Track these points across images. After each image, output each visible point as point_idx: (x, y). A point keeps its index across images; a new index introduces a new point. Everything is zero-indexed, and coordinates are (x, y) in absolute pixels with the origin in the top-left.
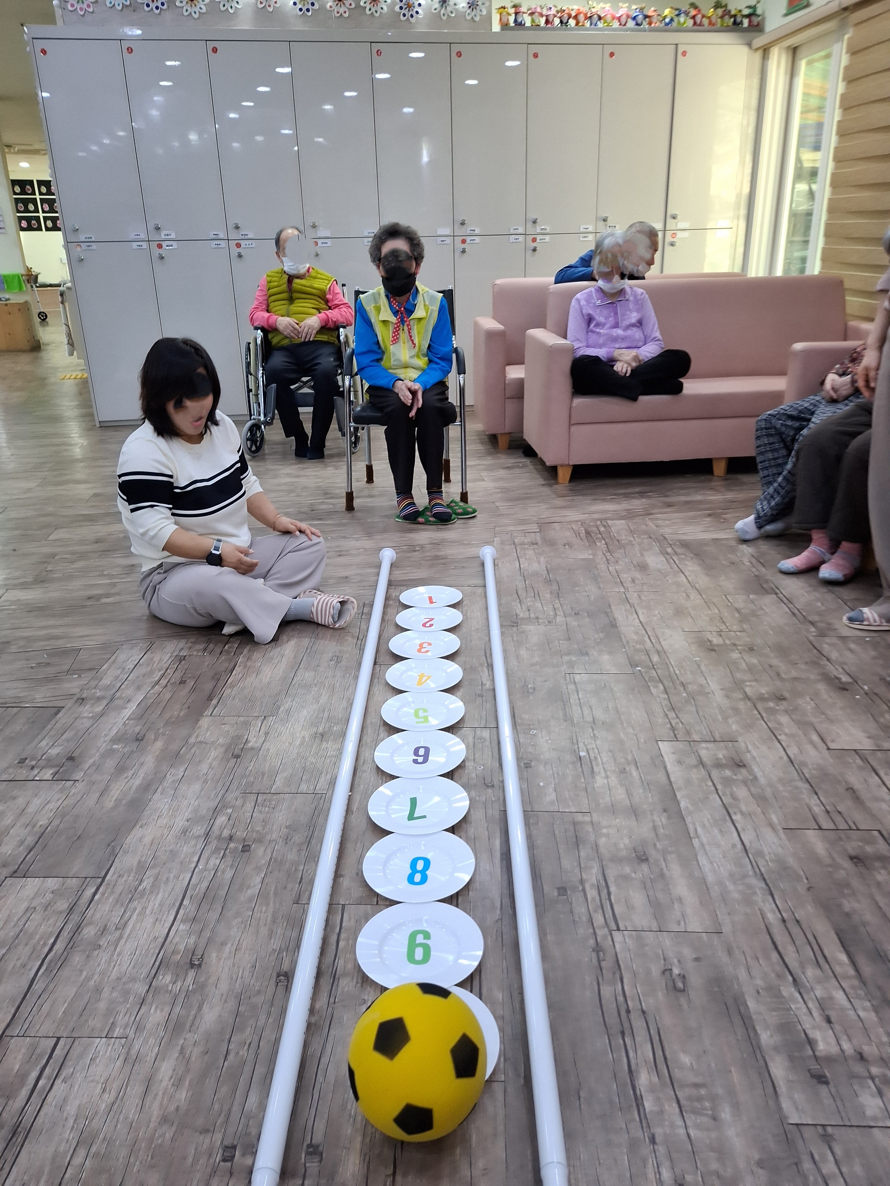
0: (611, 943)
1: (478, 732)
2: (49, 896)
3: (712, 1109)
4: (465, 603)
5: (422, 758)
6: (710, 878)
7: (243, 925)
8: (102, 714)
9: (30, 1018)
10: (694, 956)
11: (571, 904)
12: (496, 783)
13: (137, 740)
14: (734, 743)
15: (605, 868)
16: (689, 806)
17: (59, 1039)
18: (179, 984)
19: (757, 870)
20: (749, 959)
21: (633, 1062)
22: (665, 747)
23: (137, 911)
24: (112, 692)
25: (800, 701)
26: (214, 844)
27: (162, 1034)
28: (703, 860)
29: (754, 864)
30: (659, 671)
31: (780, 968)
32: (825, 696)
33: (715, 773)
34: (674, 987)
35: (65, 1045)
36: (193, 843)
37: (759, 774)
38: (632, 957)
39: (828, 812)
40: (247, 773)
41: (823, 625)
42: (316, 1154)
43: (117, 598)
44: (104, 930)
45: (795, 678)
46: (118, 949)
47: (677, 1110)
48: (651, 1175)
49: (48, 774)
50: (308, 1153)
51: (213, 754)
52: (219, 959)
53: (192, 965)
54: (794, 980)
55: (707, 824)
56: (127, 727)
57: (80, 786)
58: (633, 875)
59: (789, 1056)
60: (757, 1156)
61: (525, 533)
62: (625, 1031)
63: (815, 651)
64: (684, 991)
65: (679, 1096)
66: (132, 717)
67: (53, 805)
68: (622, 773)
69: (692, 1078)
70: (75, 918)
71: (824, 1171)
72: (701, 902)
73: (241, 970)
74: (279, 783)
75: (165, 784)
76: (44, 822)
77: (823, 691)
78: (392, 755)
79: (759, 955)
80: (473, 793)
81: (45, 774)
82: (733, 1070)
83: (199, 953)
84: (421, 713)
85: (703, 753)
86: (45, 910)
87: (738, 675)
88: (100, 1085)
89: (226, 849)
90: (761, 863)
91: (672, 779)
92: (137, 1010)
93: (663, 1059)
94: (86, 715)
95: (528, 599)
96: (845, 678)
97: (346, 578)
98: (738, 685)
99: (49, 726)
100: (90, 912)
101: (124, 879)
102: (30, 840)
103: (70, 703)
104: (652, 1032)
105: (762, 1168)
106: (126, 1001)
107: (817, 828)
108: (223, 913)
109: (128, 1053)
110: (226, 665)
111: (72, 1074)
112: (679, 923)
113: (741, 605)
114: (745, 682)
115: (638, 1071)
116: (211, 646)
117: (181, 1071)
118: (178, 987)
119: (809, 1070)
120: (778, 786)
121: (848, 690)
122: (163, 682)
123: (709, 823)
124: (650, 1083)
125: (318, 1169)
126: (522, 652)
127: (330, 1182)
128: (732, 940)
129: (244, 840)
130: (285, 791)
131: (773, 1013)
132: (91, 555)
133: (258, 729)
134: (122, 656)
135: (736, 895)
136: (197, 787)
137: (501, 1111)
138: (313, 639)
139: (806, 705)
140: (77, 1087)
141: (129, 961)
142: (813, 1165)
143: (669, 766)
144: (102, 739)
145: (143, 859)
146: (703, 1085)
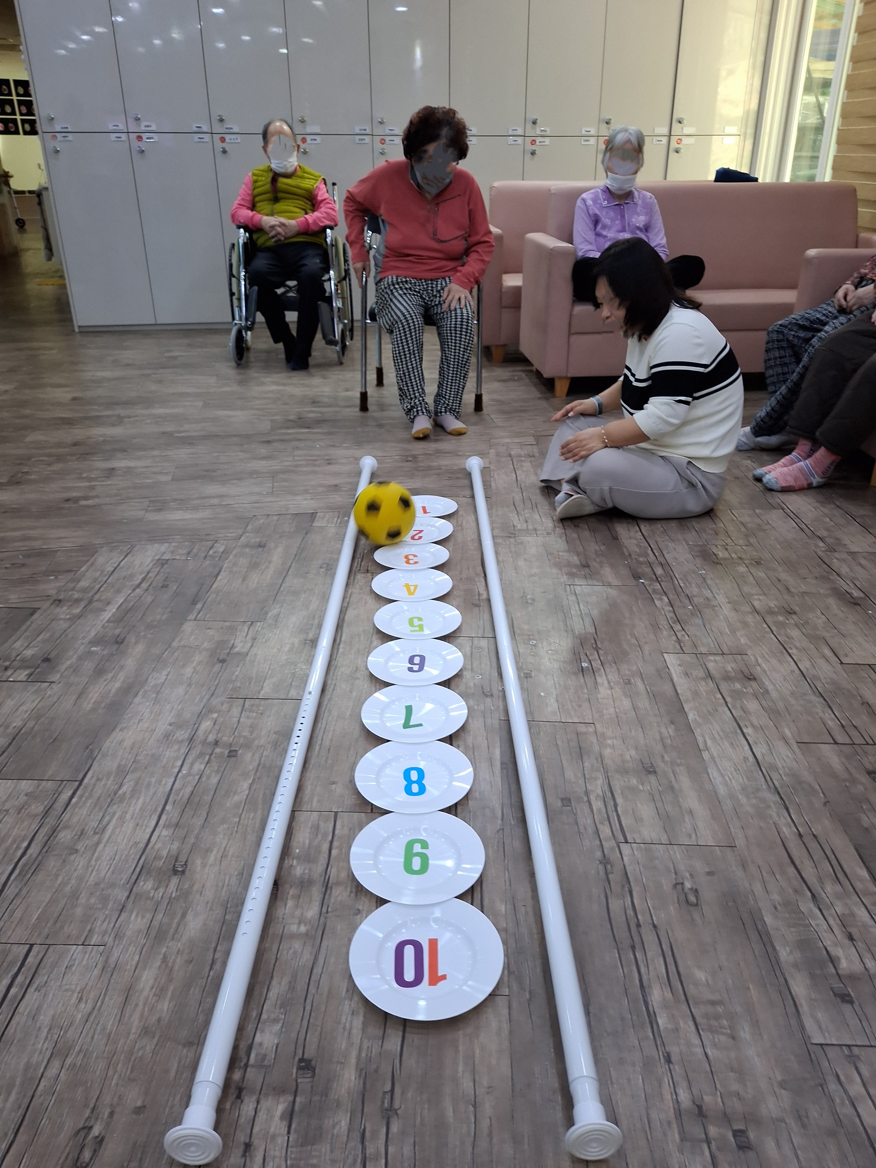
0: (619, 855)
1: (476, 641)
2: (23, 798)
3: (731, 1027)
4: (460, 513)
5: (418, 666)
6: (722, 791)
7: (230, 832)
8: (80, 616)
10: (707, 870)
11: (575, 814)
12: (495, 692)
13: (117, 642)
14: (744, 656)
15: (610, 779)
16: (698, 719)
17: (32, 945)
18: (161, 890)
19: (770, 783)
20: (765, 875)
21: (645, 977)
22: (671, 659)
23: (117, 816)
24: (90, 595)
25: (810, 615)
26: (198, 749)
27: (143, 941)
28: (714, 773)
29: (768, 778)
30: (663, 584)
31: (797, 882)
32: (835, 610)
33: (724, 686)
34: (687, 901)
35: (39, 952)
36: (176, 747)
37: (770, 687)
38: (642, 869)
39: (844, 727)
40: (234, 678)
41: (832, 540)
42: (308, 1069)
43: (97, 501)
44: (82, 834)
45: (806, 592)
46: (96, 855)
47: (693, 1028)
48: (668, 1097)
49: (22, 675)
50: (300, 1068)
51: (197, 658)
52: (204, 865)
53: (175, 872)
54: (813, 895)
55: (717, 737)
56: (106, 631)
57: (56, 687)
58: (641, 787)
59: (810, 973)
60: (779, 1078)
61: (522, 445)
62: (637, 947)
63: (825, 566)
64: (697, 905)
65: (694, 1013)
66: (112, 619)
67: (29, 706)
68: (627, 684)
69: (708, 995)
70: (51, 821)
71: (851, 1093)
72: (712, 814)
73: (227, 877)
74: (267, 690)
75: (146, 688)
76: (17, 723)
77: (834, 606)
78: (387, 662)
79: (776, 869)
80: (471, 702)
81: (20, 675)
82: (751, 987)
83: (182, 859)
84: (416, 622)
85: (711, 665)
86: (18, 813)
87: (746, 589)
88: (76, 994)
89: (211, 754)
90: (775, 776)
91: (679, 691)
92: (117, 916)
93: (676, 975)
94: (62, 617)
95: (526, 511)
96: (856, 593)
97: (336, 486)
98: (746, 598)
99: (24, 627)
100: (66, 816)
101: (103, 783)
102: (3, 742)
103: (47, 604)
104: (664, 947)
105: (784, 1089)
106: (104, 907)
107: (832, 742)
108: (208, 820)
109: (106, 961)
110: (211, 569)
111: (46, 982)
112: (690, 836)
113: (746, 519)
114: (752, 595)
115: (650, 987)
116: (195, 551)
117: (163, 980)
118: (161, 894)
119: (832, 989)
120: (790, 699)
121: (859, 605)
122: (144, 585)
123: (719, 735)
124: (664, 999)
125: (310, 1085)
126: (521, 563)
127: (324, 1098)
128: (746, 854)
129: (231, 745)
130: (275, 696)
131: (792, 929)
132: (69, 457)
133: (245, 634)
134: (100, 560)
135: (749, 809)
136: (180, 690)
137: (505, 1026)
138: (302, 546)
139: (817, 619)
140: (51, 996)
141: (108, 867)
142: (839, 1087)
143: (675, 678)
144: (80, 641)
145: (123, 763)
146: (720, 1003)
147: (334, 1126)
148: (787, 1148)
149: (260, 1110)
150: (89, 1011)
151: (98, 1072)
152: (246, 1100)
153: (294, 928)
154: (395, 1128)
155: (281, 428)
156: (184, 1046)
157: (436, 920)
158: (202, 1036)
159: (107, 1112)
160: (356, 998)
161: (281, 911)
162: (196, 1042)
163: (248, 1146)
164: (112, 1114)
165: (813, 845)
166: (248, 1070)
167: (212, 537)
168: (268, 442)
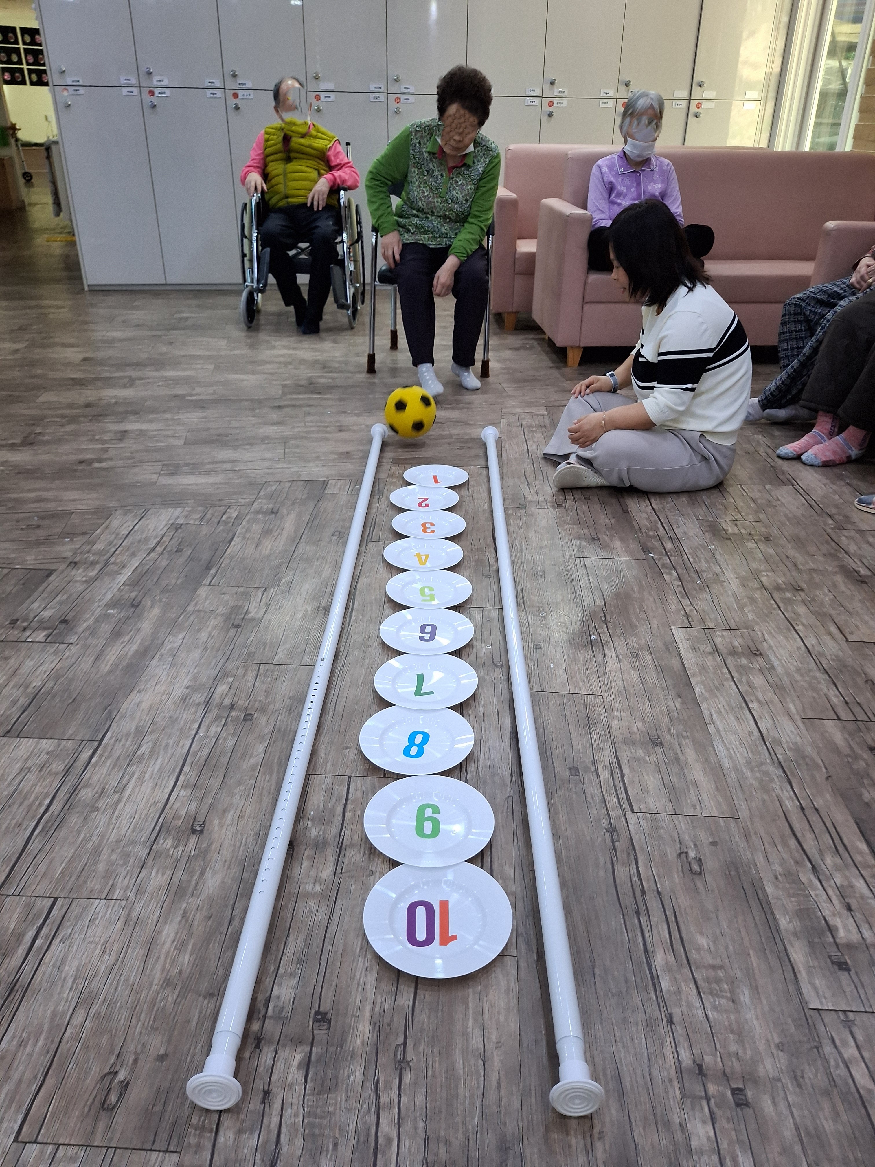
0: (625, 824)
1: (486, 612)
2: (44, 757)
3: (732, 991)
4: (471, 483)
5: (429, 635)
6: (727, 764)
7: (246, 794)
8: (96, 579)
9: (26, 877)
10: (711, 840)
11: (583, 784)
12: (502, 662)
13: (133, 606)
14: (751, 632)
15: (618, 750)
16: (704, 692)
17: (56, 899)
18: (181, 848)
19: (774, 757)
20: (767, 846)
21: (649, 942)
22: (679, 634)
23: (136, 776)
24: (106, 557)
25: (818, 593)
26: (214, 712)
27: (164, 898)
28: (719, 746)
29: (772, 752)
30: (672, 558)
31: (798, 855)
32: (842, 588)
33: (730, 661)
34: (691, 870)
35: (62, 905)
36: (193, 710)
37: (776, 663)
38: (647, 838)
39: (847, 703)
40: (249, 642)
41: (841, 518)
42: (324, 1022)
43: (110, 463)
44: (102, 793)
45: (813, 569)
46: (116, 813)
47: (695, 991)
48: (670, 1056)
49: (41, 636)
50: (316, 1020)
51: (212, 623)
52: (221, 825)
53: (194, 831)
54: (813, 867)
55: (723, 710)
56: (122, 593)
57: (74, 649)
58: (647, 758)
59: (809, 942)
60: (777, 1041)
61: (533, 415)
62: (641, 912)
63: (833, 544)
64: (700, 874)
65: (696, 977)
66: (128, 582)
67: (47, 667)
68: (635, 657)
69: (709, 960)
70: (72, 779)
71: (846, 1056)
72: (717, 787)
73: (244, 837)
74: (281, 656)
75: (162, 651)
76: (37, 683)
77: (842, 584)
78: (399, 630)
79: (778, 841)
80: (481, 672)
81: (38, 635)
82: (751, 952)
83: (201, 818)
84: (427, 592)
85: (718, 640)
86: (40, 771)
87: (754, 565)
88: (99, 946)
89: (227, 718)
90: (779, 751)
91: (686, 665)
92: (138, 873)
93: (679, 941)
94: (79, 579)
95: (537, 482)
96: (863, 572)
97: (347, 453)
98: (755, 574)
99: (41, 589)
100: (87, 775)
101: (122, 743)
102: (23, 701)
103: (63, 566)
104: (668, 914)
105: (781, 1051)
106: (126, 864)
107: (836, 718)
108: (224, 781)
109: (129, 915)
110: (225, 535)
111: (71, 934)
112: (694, 807)
113: (758, 495)
114: (761, 571)
115: (653, 951)
116: (208, 516)
117: (183, 935)
118: (180, 852)
119: (830, 957)
120: (796, 675)
121: (866, 583)
122: (159, 549)
123: (725, 710)
124: (667, 963)
125: (326, 1036)
126: (531, 535)
127: (339, 1049)
128: (749, 825)
129: (246, 709)
130: (288, 662)
131: (793, 899)
132: (82, 419)
133: (259, 600)
134: (115, 522)
135: (752, 781)
136: (196, 654)
137: (514, 986)
138: (314, 513)
139: (824, 596)
140: (75, 947)
141: (129, 824)
142: (834, 1050)
143: (683, 652)
144: (96, 604)
145: (141, 724)
146: (721, 967)
147: (349, 1076)
148: (782, 1106)
149: (278, 1059)
150: (112, 962)
151: (122, 1021)
152: (265, 1050)
153: (309, 887)
154: (407, 1079)
155: (291, 393)
156: (205, 997)
157: (446, 882)
158: (222, 988)
159: (132, 1058)
160: (369, 956)
161: (296, 871)
162: (216, 994)
163: (267, 1093)
164: (136, 1061)
165: (814, 818)
166: (267, 1021)
167: (224, 503)
168: (279, 407)
